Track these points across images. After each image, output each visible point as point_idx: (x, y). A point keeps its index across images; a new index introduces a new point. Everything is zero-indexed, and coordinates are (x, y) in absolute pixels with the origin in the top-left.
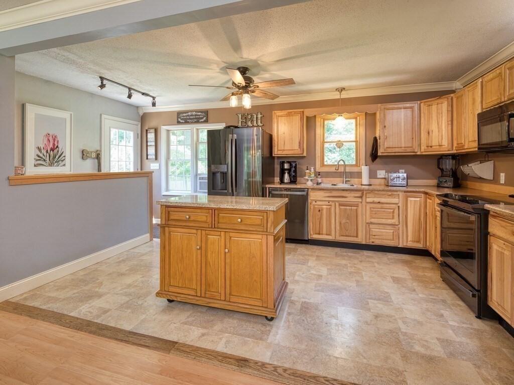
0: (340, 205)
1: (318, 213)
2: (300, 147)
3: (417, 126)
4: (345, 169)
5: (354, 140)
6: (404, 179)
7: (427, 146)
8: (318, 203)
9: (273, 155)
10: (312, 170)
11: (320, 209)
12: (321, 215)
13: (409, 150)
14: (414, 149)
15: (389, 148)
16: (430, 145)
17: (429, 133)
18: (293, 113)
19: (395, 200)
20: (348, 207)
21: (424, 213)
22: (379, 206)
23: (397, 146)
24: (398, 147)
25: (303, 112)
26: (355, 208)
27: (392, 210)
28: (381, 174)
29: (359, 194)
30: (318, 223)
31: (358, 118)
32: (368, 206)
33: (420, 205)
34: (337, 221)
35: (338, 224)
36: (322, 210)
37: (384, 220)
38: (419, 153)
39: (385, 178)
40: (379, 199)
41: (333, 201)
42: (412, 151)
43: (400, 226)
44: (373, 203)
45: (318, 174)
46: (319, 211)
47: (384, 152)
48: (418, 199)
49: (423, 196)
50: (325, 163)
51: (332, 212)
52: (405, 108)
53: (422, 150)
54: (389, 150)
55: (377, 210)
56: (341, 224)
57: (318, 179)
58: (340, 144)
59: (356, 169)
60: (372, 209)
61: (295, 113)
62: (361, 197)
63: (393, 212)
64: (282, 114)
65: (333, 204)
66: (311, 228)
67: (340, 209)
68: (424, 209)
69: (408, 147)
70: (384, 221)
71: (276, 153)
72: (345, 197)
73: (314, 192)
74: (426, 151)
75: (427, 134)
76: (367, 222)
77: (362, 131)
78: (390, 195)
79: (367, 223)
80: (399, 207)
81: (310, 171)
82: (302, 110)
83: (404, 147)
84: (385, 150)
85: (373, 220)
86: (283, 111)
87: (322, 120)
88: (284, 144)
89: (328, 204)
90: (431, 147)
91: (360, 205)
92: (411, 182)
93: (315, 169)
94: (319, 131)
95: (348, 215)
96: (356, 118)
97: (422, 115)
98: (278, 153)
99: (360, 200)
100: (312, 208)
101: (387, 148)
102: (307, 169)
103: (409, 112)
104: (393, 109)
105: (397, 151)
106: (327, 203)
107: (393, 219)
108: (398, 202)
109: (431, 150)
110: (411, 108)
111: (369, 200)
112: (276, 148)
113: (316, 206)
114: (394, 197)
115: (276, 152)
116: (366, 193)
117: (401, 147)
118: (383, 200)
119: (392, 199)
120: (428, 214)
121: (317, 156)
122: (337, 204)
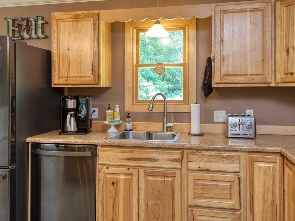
0: (146, 174)
1: (111, 188)
2: (93, 73)
3: (270, 41)
4: (165, 108)
5: (182, 62)
6: (250, 127)
7: (285, 74)
8: (112, 170)
9: (53, 86)
10: (117, 109)
11: (115, 181)
12: (117, 191)
13: (257, 79)
14: (266, 78)
15: (228, 75)
16: (289, 71)
17: (288, 51)
18: (82, 16)
19: (234, 167)
20: (159, 179)
21: (280, 188)
22: (208, 175)
23: (239, 73)
24: (241, 75)
25: (98, 15)
26: (170, 179)
27: (229, 184)
28: (220, 115)
29: (176, 155)
30: (111, 205)
31: (187, 27)
32: (192, 176)
33: (274, 174)
34: (142, 202)
35: (142, 207)
36: (118, 182)
37: (216, 201)
38: (273, 85)
39: (224, 123)
40: (209, 164)
41: (135, 167)
42: (262, 81)
43: (242, 211)
44: (199, 170)
45: (127, 116)
46: (113, 183)
47: (220, 82)
48: (271, 165)
49: (278, 161)
50: (140, 99)
51: (134, 186)
52: (252, 10)
53: (279, 80)
54: (228, 79)
55: (205, 183)
56: (147, 206)
57: (127, 124)
58: (159, 69)
59: (182, 109)
60: (198, 182)
61: (85, 16)
62: (180, 161)
63: (231, 188)
64: (66, 17)
65: (135, 172)
66: (100, 214)
67: (146, 181)
68: (280, 183)
69: (256, 75)
70: (215, 203)
71: (56, 83)
72: (154, 160)
73: (105, 151)
74: (284, 80)
75: (285, 52)
76: (189, 204)
77: (192, 48)
78: (225, 158)
79: (190, 206)
80: (239, 178)
81: (114, 111)
82: (97, 12)
83: (251, 75)
84: (221, 79)
85: (199, 202)
86: (67, 13)
87: (135, 30)
88: (69, 67)
89: (128, 172)
90: (292, 74)
91: (178, 173)
92: (262, 129)
93: (122, 109)
94: (130, 48)
95: (159, 191)
96: (184, 29)
97: (278, 21)
98: (59, 83)
99: (178, 165)
100: (101, 178)
101: (225, 75)
102: (109, 108)
103: (258, 16)
104: (233, 12)
105: (241, 81)
106: (125, 170)
107: (230, 199)
108: (238, 170)
109: (291, 80)
110: (261, 10)
111: (192, 165)
112: (57, 72)
113: (108, 176)
114: (233, 161)
115: (57, 81)
116: (188, 154)
117: (245, 75)
118: (214, 166)
119: (230, 165)
120: (286, 192)
121: (126, 87)
122: (142, 172)
